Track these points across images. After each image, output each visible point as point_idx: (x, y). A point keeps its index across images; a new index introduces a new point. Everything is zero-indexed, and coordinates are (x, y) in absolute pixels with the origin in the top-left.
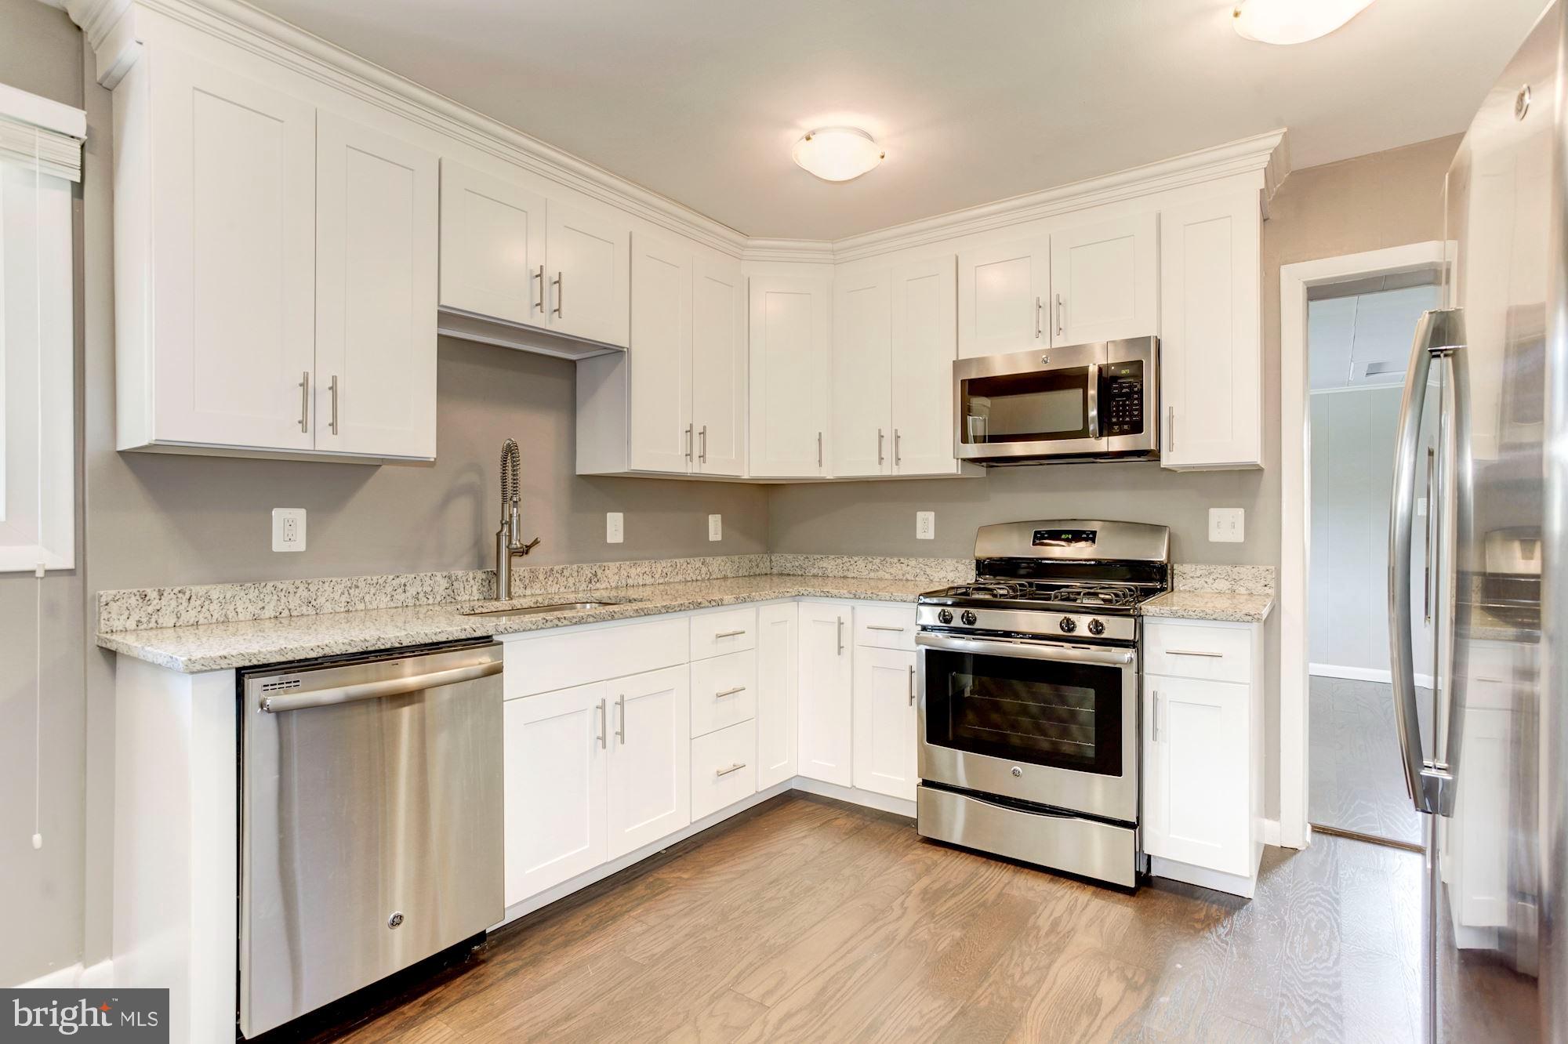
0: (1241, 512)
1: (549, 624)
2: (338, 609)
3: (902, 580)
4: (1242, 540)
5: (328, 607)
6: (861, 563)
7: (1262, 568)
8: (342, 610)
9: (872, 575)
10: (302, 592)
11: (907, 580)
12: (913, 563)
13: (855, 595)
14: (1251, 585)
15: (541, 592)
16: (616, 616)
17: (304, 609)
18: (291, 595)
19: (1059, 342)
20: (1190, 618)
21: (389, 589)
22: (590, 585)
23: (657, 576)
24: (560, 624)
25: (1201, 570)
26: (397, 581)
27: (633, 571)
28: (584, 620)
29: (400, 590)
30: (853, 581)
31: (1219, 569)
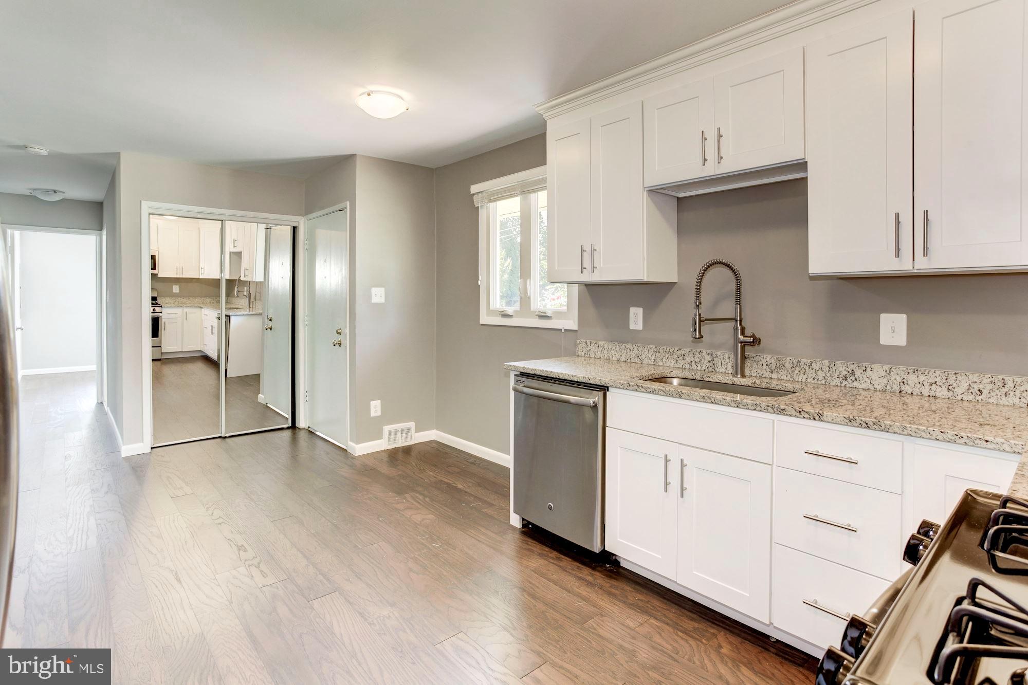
1: (631, 388)
2: (650, 363)
5: (646, 361)
8: (652, 363)
10: (636, 351)
15: (786, 379)
16: (683, 396)
17: (636, 359)
18: (631, 351)
21: (675, 356)
22: (844, 382)
23: (959, 391)
24: (638, 389)
26: (679, 352)
27: (912, 379)
28: (657, 392)
29: (681, 358)
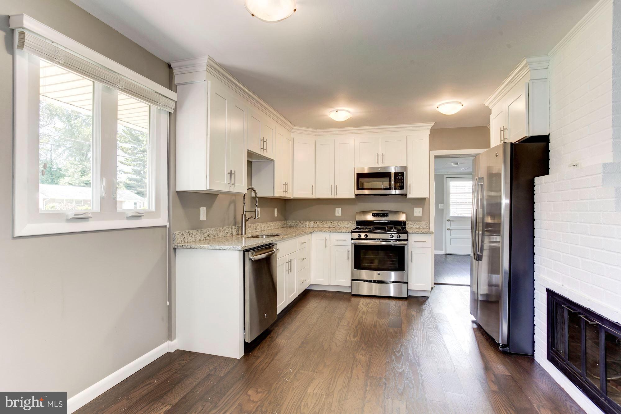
0: (421, 208)
3: (331, 227)
4: (421, 215)
6: (318, 223)
7: (426, 222)
9: (322, 226)
11: (333, 227)
12: (335, 222)
13: (331, 231)
14: (424, 226)
19: (382, 165)
20: (419, 233)
25: (412, 223)
30: (316, 228)
31: (417, 222)
